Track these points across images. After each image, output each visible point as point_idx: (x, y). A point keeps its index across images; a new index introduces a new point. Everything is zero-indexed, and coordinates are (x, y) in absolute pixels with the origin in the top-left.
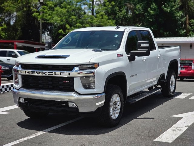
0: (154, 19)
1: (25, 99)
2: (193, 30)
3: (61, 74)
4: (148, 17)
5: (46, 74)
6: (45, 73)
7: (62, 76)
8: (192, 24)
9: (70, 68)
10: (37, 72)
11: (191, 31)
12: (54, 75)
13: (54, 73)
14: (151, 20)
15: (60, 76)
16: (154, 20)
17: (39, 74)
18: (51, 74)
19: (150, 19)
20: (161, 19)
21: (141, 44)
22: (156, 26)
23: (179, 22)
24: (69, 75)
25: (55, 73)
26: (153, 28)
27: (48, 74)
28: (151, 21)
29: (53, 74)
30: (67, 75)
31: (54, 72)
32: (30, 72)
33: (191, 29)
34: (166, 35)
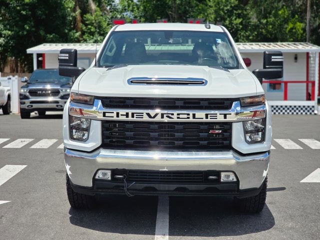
0: (29, 11)
1: (114, 172)
2: (89, 31)
3: (207, 117)
4: (18, 8)
5: (172, 116)
6: (170, 115)
7: (209, 120)
8: (87, 22)
9: (223, 104)
10: (148, 115)
11: (87, 32)
12: (191, 120)
13: (191, 116)
14: (24, 13)
15: (205, 120)
16: (30, 13)
17: (154, 117)
18: (186, 116)
19: (22, 12)
20: (40, 12)
21: (273, 57)
22: (32, 23)
23: (68, 18)
24: (225, 117)
25: (194, 115)
26: (29, 27)
27: (178, 118)
28: (24, 15)
29: (188, 118)
30: (220, 118)
31: (191, 113)
32: (130, 115)
33: (86, 30)
34: (50, 40)
